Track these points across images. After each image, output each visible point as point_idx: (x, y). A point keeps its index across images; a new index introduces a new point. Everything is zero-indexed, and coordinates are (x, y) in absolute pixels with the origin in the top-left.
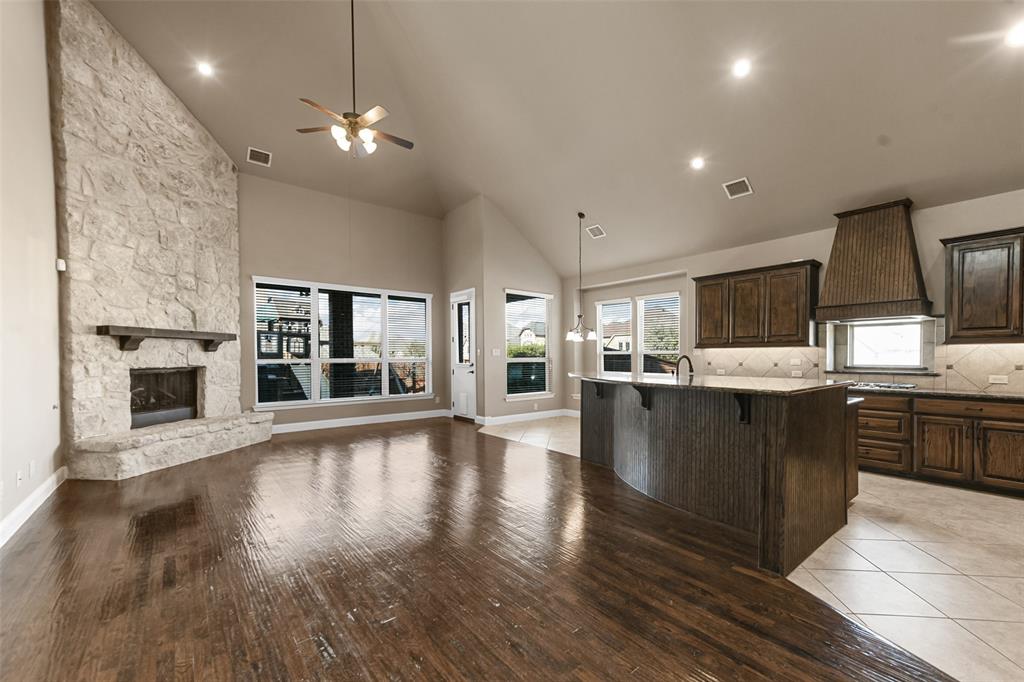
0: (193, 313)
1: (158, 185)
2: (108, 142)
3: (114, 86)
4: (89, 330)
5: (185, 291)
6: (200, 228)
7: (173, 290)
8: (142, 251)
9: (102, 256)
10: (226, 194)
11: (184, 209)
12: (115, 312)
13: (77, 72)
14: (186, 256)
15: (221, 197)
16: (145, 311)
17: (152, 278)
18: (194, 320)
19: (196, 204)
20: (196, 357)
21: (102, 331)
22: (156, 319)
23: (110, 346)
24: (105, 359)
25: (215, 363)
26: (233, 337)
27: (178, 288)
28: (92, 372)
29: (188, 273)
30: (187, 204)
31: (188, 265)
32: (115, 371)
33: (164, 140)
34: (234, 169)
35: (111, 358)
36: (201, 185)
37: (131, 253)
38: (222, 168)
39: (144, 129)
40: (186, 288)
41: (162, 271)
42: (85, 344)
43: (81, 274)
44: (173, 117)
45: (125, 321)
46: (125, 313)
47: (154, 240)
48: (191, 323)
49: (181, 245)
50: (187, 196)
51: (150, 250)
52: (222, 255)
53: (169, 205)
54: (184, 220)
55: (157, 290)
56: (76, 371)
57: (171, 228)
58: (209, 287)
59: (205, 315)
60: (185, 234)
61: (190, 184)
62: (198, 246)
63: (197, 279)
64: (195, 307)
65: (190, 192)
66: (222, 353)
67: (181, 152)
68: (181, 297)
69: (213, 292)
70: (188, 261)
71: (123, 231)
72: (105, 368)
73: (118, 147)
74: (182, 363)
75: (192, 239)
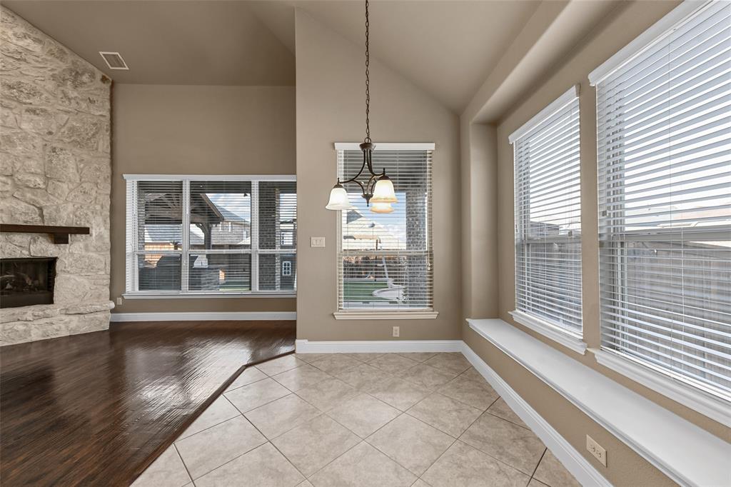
0: (41, 209)
5: (27, 189)
6: (50, 133)
7: (8, 188)
10: (92, 102)
11: (26, 116)
14: (29, 158)
15: (84, 105)
18: (42, 216)
19: (44, 111)
20: (42, 248)
25: (72, 254)
26: (85, 231)
27: (16, 186)
29: (34, 174)
30: (34, 112)
31: (34, 166)
34: (104, 79)
36: (55, 96)
38: (85, 78)
40: (28, 187)
44: (10, 33)
48: (39, 218)
49: (20, 148)
50: (31, 104)
52: (85, 157)
53: (5, 112)
54: (25, 127)
58: (65, 186)
59: (58, 210)
60: (25, 139)
61: (33, 93)
62: (48, 149)
63: (47, 179)
64: (42, 203)
65: (35, 101)
66: (82, 245)
67: (23, 66)
68: (23, 195)
69: (71, 190)
70: (32, 163)
74: (21, 254)
75: (38, 142)
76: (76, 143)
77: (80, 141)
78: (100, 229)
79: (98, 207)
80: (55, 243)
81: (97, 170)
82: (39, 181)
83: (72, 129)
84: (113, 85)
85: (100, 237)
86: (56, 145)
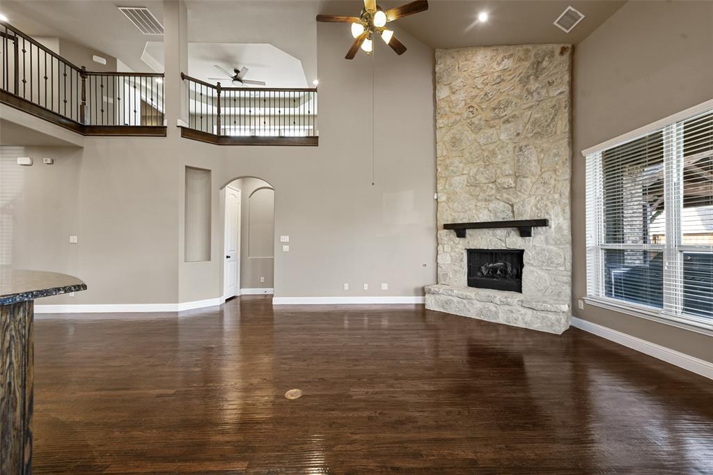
0: (512, 206)
1: (483, 123)
2: (454, 119)
3: (458, 83)
5: (503, 190)
6: (518, 134)
7: (493, 192)
8: (472, 173)
9: (451, 185)
10: (551, 84)
11: (504, 126)
12: (456, 215)
13: (442, 93)
14: (505, 163)
15: (544, 92)
16: (474, 211)
17: (478, 189)
18: (513, 212)
19: (514, 117)
20: (512, 241)
21: (446, 227)
22: (481, 216)
23: (453, 234)
24: (452, 243)
25: (534, 246)
26: (543, 223)
27: (498, 190)
28: (445, 249)
29: (508, 176)
30: (507, 121)
31: (508, 169)
32: (456, 250)
33: (487, 89)
35: (454, 242)
36: (520, 97)
37: (465, 177)
38: (545, 63)
39: (475, 92)
40: (504, 188)
41: (485, 182)
43: (442, 198)
44: (494, 64)
45: (461, 220)
46: (462, 215)
47: (481, 163)
48: (511, 214)
49: (499, 157)
50: (506, 115)
51: (477, 171)
52: (545, 145)
53: (491, 131)
54: (502, 137)
55: (482, 196)
56: (440, 248)
57: (492, 147)
58: (528, 181)
59: (523, 205)
60: (502, 147)
61: (508, 103)
62: (517, 149)
63: (516, 177)
64: (514, 200)
65: (508, 112)
66: (542, 238)
67: (502, 86)
68: (502, 196)
69: (533, 183)
70: (507, 166)
71: (461, 165)
72: (452, 248)
73: (458, 118)
74: (501, 246)
75: (510, 147)
76: (538, 135)
77: (541, 130)
78: (559, 220)
79: (557, 196)
80: (522, 236)
81: (556, 155)
82: (511, 181)
83: (534, 122)
84: (572, 51)
85: (559, 228)
86: (522, 144)
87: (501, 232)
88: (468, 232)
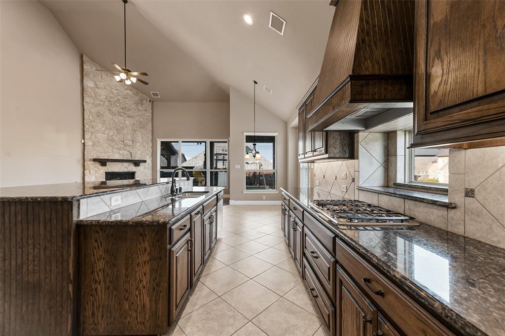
0: (131, 153)
1: (117, 112)
2: (98, 102)
3: (101, 84)
4: (91, 160)
6: (134, 124)
7: (122, 146)
8: (110, 134)
9: (96, 137)
10: (146, 110)
11: (127, 118)
12: (100, 154)
13: (89, 83)
14: (128, 134)
15: (144, 112)
16: (111, 153)
17: (114, 143)
18: (131, 156)
19: (132, 116)
20: (131, 168)
21: (95, 160)
22: (115, 156)
23: (98, 165)
24: (96, 169)
25: (140, 170)
26: (145, 161)
27: (124, 145)
28: (91, 173)
29: (129, 140)
30: (129, 117)
31: (129, 137)
32: (100, 173)
33: (119, 97)
34: (150, 101)
35: (98, 168)
36: (135, 110)
37: (106, 135)
38: (144, 102)
39: (111, 95)
40: (127, 145)
41: (118, 140)
42: (89, 164)
43: (89, 143)
44: (123, 88)
45: (103, 157)
46: (103, 154)
47: (115, 130)
48: (130, 157)
49: (125, 131)
50: (128, 114)
51: (114, 134)
52: (144, 132)
53: (121, 118)
54: (127, 122)
55: (116, 146)
56: (87, 172)
57: (121, 125)
58: (138, 144)
59: (136, 154)
60: (127, 127)
61: (129, 110)
62: (133, 130)
63: (133, 142)
64: (132, 151)
65: (130, 113)
66: (143, 167)
67: (126, 100)
68: (126, 148)
69: (140, 146)
70: (129, 136)
71: (103, 129)
72: (96, 171)
73: (101, 103)
74: (126, 170)
75: (130, 128)
76: (141, 127)
77: (143, 127)
78: (149, 161)
79: (148, 152)
81: (148, 137)
82: (131, 143)
83: (140, 122)
84: (152, 102)
85: (149, 163)
86: (135, 128)
87: (126, 164)
88: (108, 163)
